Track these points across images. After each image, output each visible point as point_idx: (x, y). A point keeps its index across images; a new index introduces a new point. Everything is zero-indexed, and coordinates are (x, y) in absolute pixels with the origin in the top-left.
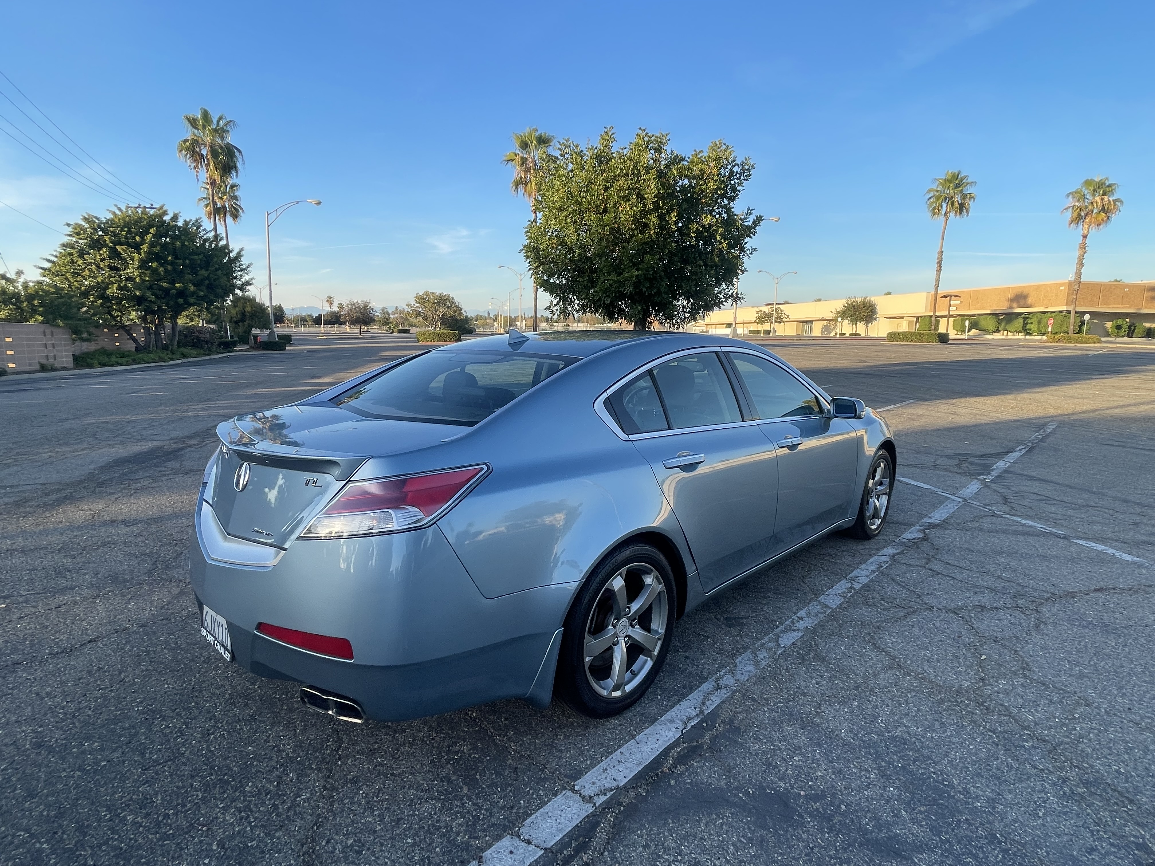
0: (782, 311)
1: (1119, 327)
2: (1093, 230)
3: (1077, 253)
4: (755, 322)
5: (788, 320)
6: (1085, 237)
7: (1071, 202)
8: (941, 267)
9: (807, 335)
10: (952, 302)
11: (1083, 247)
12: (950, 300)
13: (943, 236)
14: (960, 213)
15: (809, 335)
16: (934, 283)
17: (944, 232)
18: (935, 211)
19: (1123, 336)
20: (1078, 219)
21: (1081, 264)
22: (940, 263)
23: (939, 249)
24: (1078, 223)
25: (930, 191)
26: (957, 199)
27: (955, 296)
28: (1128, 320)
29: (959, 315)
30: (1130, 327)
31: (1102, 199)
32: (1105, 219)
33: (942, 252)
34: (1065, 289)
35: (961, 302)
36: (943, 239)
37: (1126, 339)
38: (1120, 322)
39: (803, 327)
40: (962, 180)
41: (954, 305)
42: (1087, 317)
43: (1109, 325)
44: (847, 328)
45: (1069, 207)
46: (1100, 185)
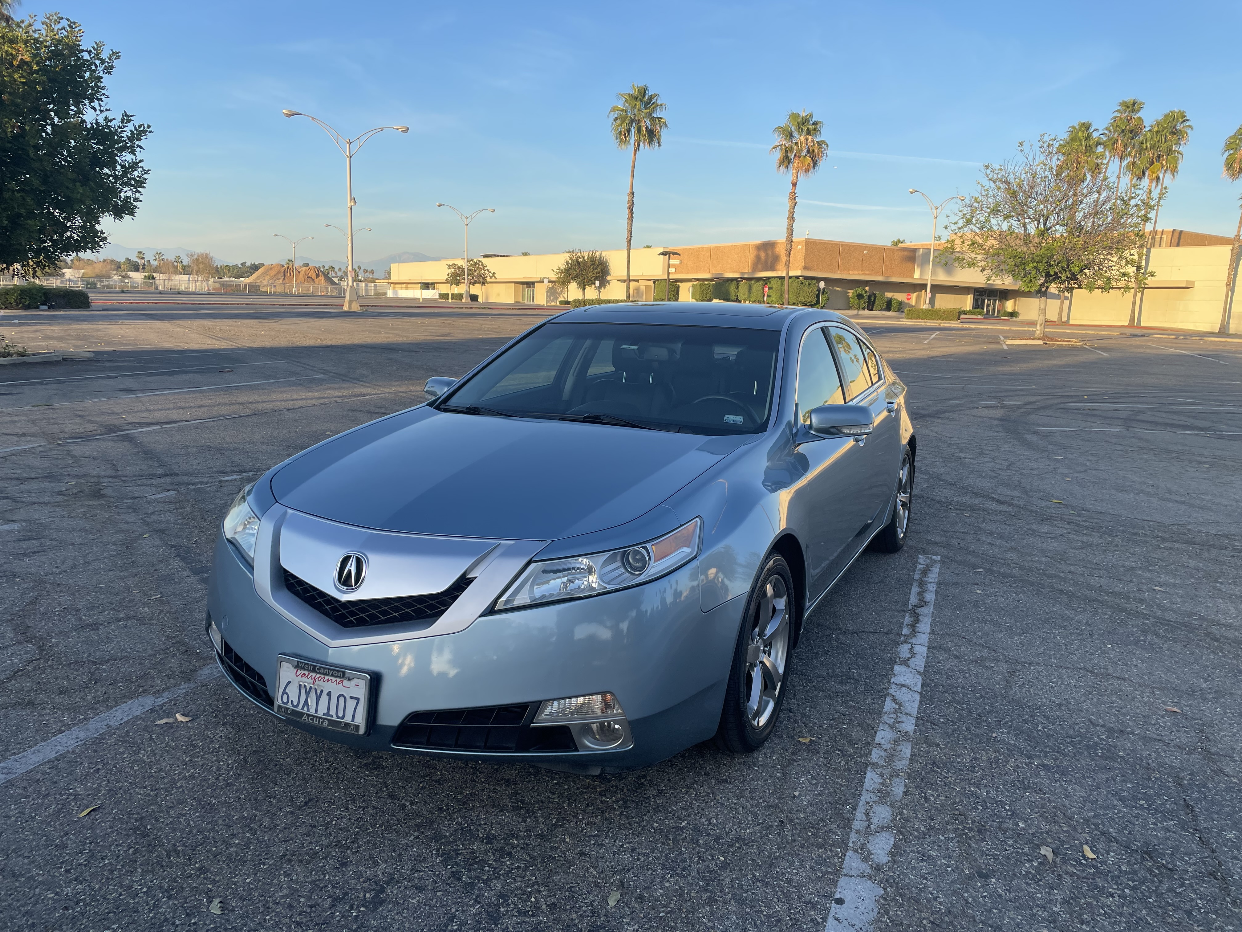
0: (484, 266)
1: (860, 297)
2: (802, 178)
3: (787, 205)
4: (447, 281)
5: (493, 280)
6: (794, 185)
7: (779, 140)
8: (632, 214)
9: (529, 303)
10: (671, 262)
11: (793, 198)
12: (669, 259)
13: (633, 171)
14: (650, 143)
15: (532, 303)
16: (625, 235)
17: (634, 167)
18: (623, 136)
19: (863, 309)
20: (786, 161)
21: (792, 218)
22: (631, 208)
23: (628, 190)
24: (787, 167)
25: (614, 109)
26: (646, 123)
27: (675, 253)
28: (867, 288)
29: (698, 280)
30: (869, 297)
31: (807, 140)
32: (812, 164)
33: (633, 194)
34: (802, 249)
35: (681, 262)
36: (633, 176)
37: (866, 312)
38: (859, 290)
39: (523, 290)
40: (650, 98)
41: (674, 266)
42: (822, 285)
43: (851, 293)
44: (573, 292)
45: (778, 146)
46: (804, 121)
